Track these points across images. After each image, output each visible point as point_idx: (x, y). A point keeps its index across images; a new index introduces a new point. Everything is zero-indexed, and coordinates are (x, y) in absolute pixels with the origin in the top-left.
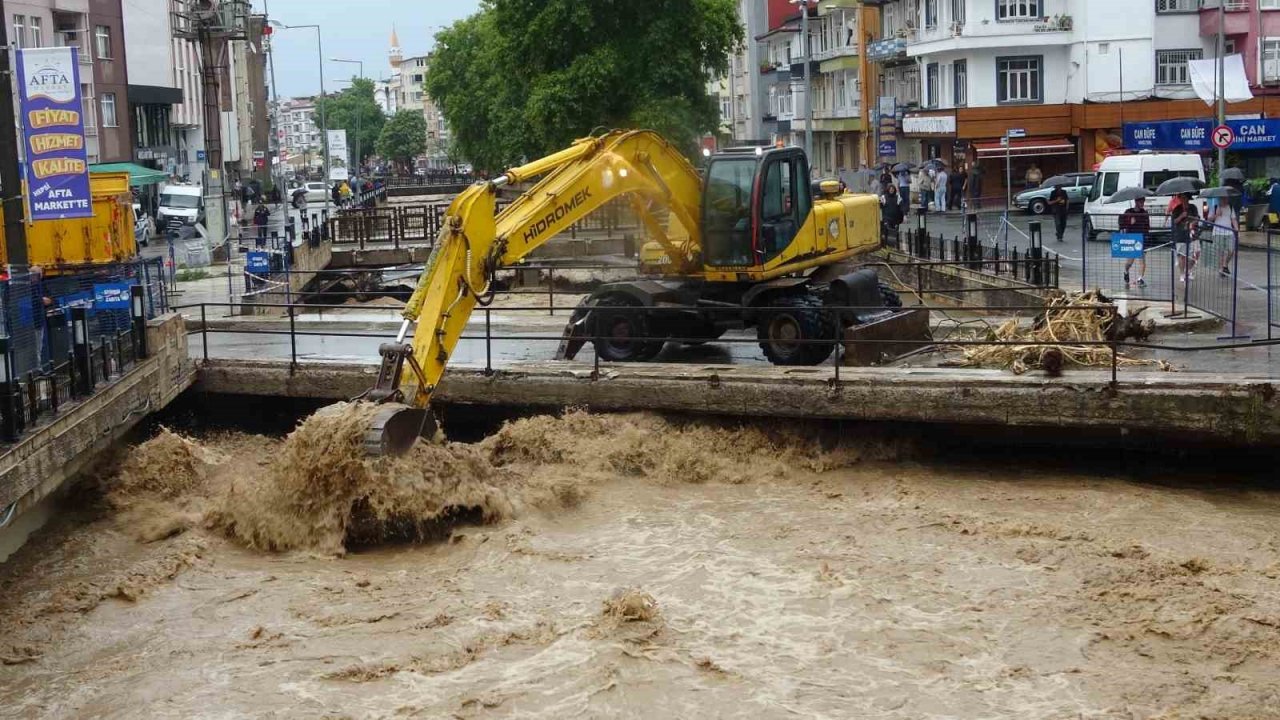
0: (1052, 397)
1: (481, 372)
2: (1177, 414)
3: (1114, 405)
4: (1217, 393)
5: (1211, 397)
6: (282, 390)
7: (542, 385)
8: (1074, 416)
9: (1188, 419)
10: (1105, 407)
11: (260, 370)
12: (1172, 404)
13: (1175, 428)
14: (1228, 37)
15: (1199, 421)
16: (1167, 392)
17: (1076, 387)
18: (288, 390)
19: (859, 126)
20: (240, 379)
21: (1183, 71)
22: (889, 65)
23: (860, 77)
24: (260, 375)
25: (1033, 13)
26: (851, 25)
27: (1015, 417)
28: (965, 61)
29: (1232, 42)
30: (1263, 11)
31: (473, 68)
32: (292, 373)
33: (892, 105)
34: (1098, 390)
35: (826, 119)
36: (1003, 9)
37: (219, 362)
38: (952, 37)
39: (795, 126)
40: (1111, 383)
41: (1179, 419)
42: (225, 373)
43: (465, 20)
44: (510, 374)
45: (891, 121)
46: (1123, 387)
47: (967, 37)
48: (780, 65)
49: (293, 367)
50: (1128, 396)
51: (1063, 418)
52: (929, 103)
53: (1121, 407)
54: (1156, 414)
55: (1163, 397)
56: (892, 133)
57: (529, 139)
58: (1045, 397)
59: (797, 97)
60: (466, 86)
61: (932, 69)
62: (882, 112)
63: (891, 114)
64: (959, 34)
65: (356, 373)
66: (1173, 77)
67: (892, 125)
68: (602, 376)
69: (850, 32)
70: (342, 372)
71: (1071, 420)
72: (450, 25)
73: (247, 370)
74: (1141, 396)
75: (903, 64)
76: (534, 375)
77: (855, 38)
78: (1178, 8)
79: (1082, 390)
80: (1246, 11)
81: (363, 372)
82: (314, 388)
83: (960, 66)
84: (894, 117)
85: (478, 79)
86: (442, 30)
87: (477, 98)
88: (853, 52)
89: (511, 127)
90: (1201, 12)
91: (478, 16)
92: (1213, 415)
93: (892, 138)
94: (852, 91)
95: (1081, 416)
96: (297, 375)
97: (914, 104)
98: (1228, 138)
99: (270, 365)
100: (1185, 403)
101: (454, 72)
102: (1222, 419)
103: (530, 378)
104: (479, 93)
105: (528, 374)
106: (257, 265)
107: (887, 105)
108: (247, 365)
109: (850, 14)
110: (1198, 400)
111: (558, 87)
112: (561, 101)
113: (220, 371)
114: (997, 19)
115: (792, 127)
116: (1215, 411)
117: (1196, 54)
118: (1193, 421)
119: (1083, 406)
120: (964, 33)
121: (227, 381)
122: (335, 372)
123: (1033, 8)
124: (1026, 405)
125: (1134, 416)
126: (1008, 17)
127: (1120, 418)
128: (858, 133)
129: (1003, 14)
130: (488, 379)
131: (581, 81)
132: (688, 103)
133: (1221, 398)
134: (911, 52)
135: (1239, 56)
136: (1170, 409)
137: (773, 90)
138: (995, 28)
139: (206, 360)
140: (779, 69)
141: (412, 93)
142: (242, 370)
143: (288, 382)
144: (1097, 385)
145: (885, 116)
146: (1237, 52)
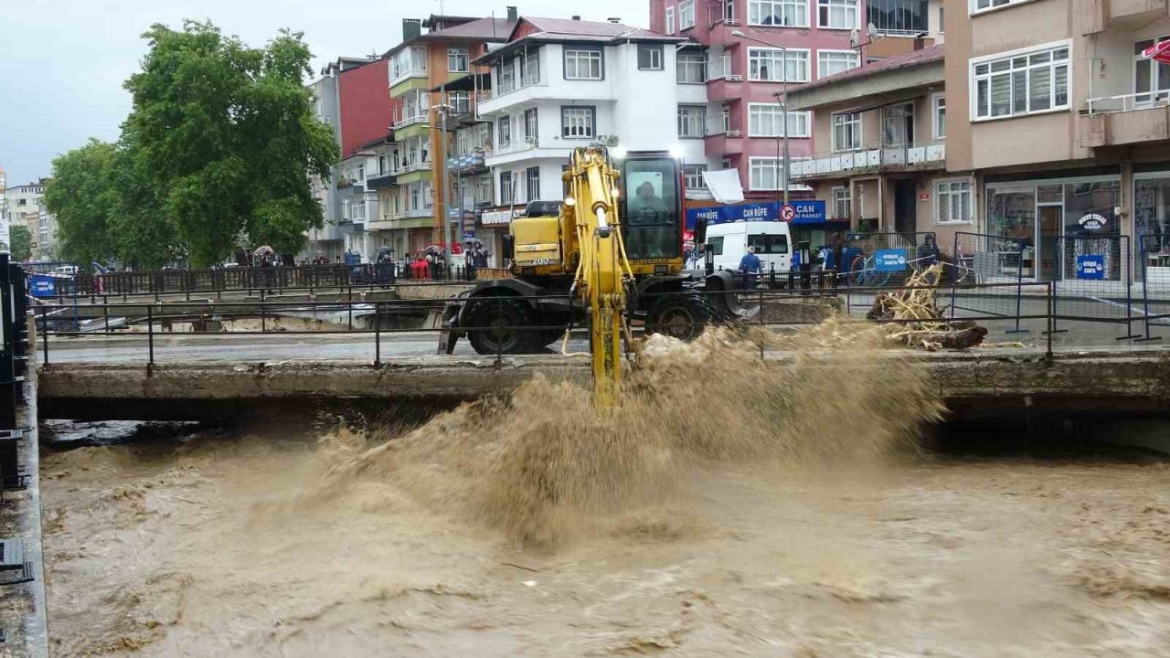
0: (987, 369)
1: (369, 366)
2: (1115, 380)
3: (1051, 374)
4: (1155, 360)
5: (1149, 363)
6: (137, 391)
7: (439, 376)
8: (1009, 386)
9: (1125, 385)
10: (1043, 376)
11: (113, 372)
12: (1110, 372)
13: (1112, 393)
14: (725, 156)
15: (1137, 386)
16: (1104, 360)
17: (1012, 359)
18: (144, 392)
19: (430, 224)
20: (88, 381)
21: (701, 178)
22: (465, 175)
23: (433, 185)
24: (111, 377)
25: (588, 134)
26: (426, 147)
27: (949, 389)
28: (538, 168)
29: (728, 160)
30: (752, 138)
31: (84, 187)
32: (149, 373)
33: (473, 203)
34: (1036, 360)
35: (400, 219)
36: (567, 129)
37: (61, 366)
38: (531, 149)
39: (366, 227)
40: (1047, 354)
41: (1118, 385)
42: (70, 377)
43: (79, 149)
44: (401, 367)
45: (471, 216)
46: (1058, 358)
47: (542, 148)
48: (355, 181)
49: (150, 368)
50: (1066, 365)
51: (998, 389)
52: (502, 202)
53: (1057, 377)
54: (1094, 381)
55: (1101, 365)
56: (472, 225)
57: (140, 239)
58: (982, 369)
59: (370, 206)
60: (79, 201)
61: (506, 176)
62: (465, 209)
63: (472, 210)
64: (537, 146)
65: (224, 372)
66: (694, 185)
67: (471, 219)
68: (505, 365)
69: (425, 153)
70: (208, 372)
71: (1006, 390)
72: (66, 153)
73: (96, 373)
74: (1077, 365)
75: (479, 172)
76: (429, 366)
77: (428, 158)
78: (689, 135)
79: (1018, 362)
80: (741, 137)
81: (232, 370)
82: (178, 388)
83: (533, 172)
84: (473, 213)
85: (87, 196)
86: (59, 157)
87: (88, 210)
88: (427, 168)
89: (126, 230)
90: (706, 138)
91: (88, 148)
92: (1152, 381)
93: (472, 228)
94: (427, 196)
95: (1017, 386)
96: (155, 376)
97: (488, 204)
98: (792, 214)
99: (123, 367)
100: (1122, 370)
101: (69, 190)
102: (1159, 384)
103: (425, 370)
104: (89, 206)
105: (422, 367)
106: (42, 289)
107: (469, 203)
108: (95, 368)
109: (425, 140)
110: (1136, 366)
111: (192, 188)
112: (197, 198)
113: (64, 374)
114: (563, 136)
115: (365, 228)
116: (1153, 376)
117: (705, 167)
118: (1131, 386)
119: (1020, 376)
120: (540, 146)
121: (72, 384)
122: (200, 372)
123: (588, 129)
124: (961, 378)
125: (1071, 384)
126: (571, 136)
127: (1055, 387)
128: (431, 229)
129: (568, 134)
130: (378, 372)
131: (213, 183)
132: (300, 203)
133: (1157, 364)
134: (488, 163)
135: (736, 170)
136: (1108, 376)
137: (346, 202)
138: (562, 143)
139: (46, 364)
140: (354, 184)
141: (17, 214)
142: (89, 373)
143: (144, 384)
144: (1034, 356)
145: (467, 212)
146: (733, 167)
